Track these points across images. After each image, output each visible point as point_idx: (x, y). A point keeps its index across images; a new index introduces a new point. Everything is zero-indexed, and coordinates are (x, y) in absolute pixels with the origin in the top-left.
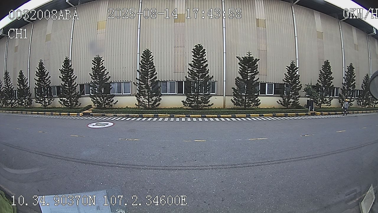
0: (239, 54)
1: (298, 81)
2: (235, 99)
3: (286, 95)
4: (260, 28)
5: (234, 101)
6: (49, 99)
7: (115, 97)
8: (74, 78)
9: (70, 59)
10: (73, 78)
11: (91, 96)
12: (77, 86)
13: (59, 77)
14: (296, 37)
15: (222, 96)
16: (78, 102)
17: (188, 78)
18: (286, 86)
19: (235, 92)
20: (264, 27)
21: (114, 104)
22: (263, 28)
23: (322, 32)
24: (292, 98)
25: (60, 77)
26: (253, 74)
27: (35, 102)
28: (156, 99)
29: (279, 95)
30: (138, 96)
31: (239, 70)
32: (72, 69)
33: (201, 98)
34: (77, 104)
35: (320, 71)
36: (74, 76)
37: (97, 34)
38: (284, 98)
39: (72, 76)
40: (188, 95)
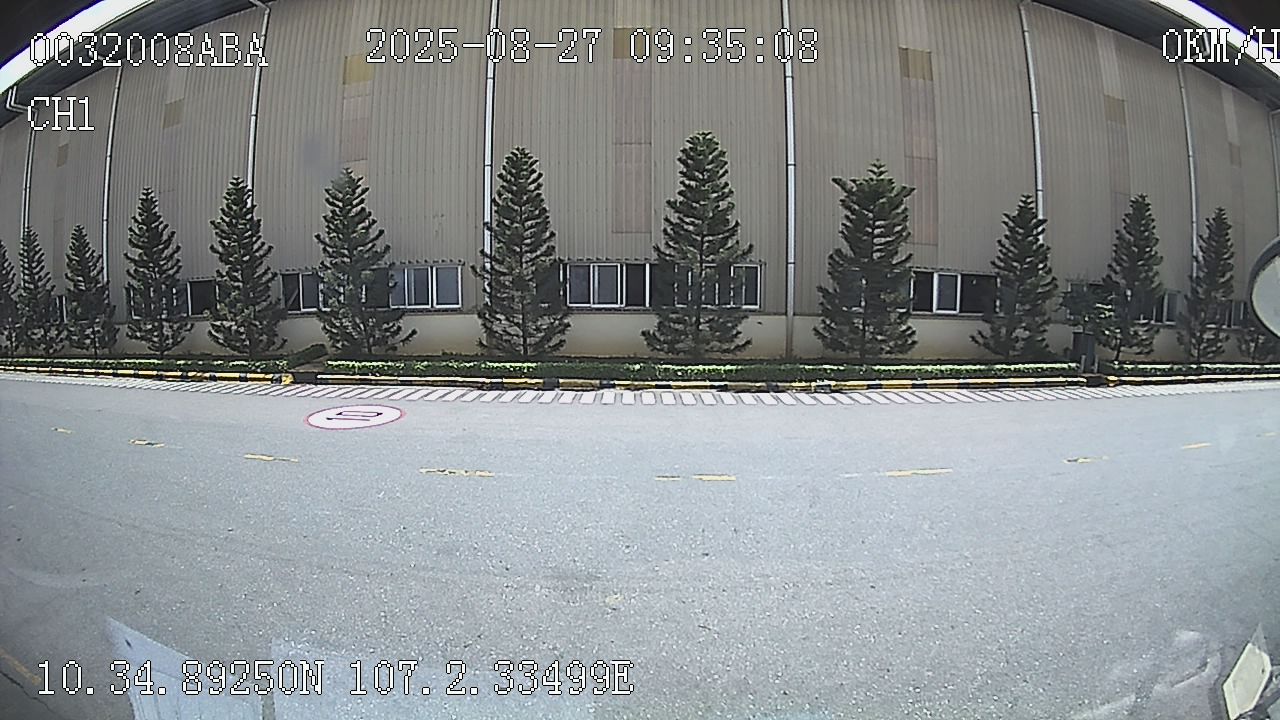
0: (842, 172)
1: (1045, 266)
2: (828, 328)
3: (1002, 315)
4: (913, 80)
5: (821, 331)
6: (175, 326)
7: (404, 318)
8: (261, 252)
9: (250, 187)
10: (257, 251)
11: (320, 315)
12: (272, 279)
13: (210, 251)
14: (1036, 115)
15: (782, 314)
16: (277, 335)
17: (663, 253)
18: (1001, 283)
19: (829, 303)
20: (927, 76)
21: (402, 341)
22: (921, 81)
23: (1123, 101)
24: (1024, 325)
25: (212, 248)
26: (892, 241)
27: (127, 334)
28: (552, 323)
29: (980, 314)
30: (487, 316)
31: (843, 224)
32: (255, 219)
33: (707, 322)
34: (274, 343)
35: (1117, 235)
36: (263, 244)
37: (344, 98)
38: (996, 326)
39: (256, 247)
40: (661, 312)
